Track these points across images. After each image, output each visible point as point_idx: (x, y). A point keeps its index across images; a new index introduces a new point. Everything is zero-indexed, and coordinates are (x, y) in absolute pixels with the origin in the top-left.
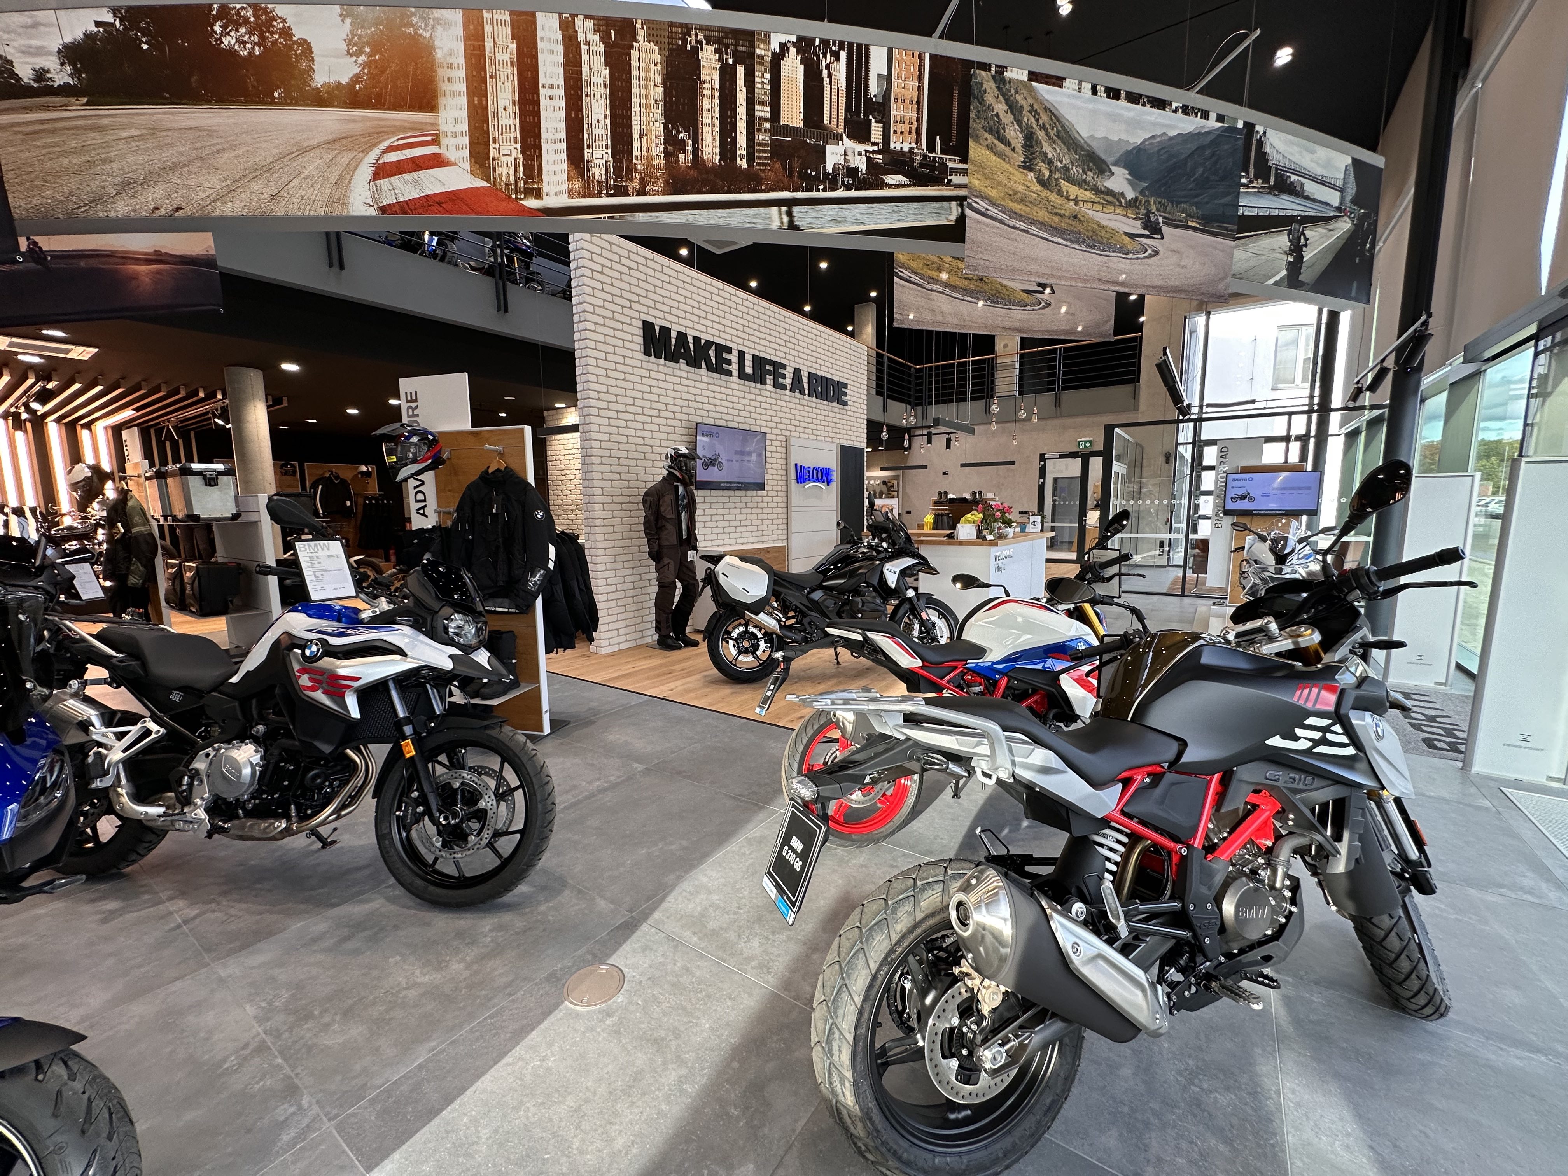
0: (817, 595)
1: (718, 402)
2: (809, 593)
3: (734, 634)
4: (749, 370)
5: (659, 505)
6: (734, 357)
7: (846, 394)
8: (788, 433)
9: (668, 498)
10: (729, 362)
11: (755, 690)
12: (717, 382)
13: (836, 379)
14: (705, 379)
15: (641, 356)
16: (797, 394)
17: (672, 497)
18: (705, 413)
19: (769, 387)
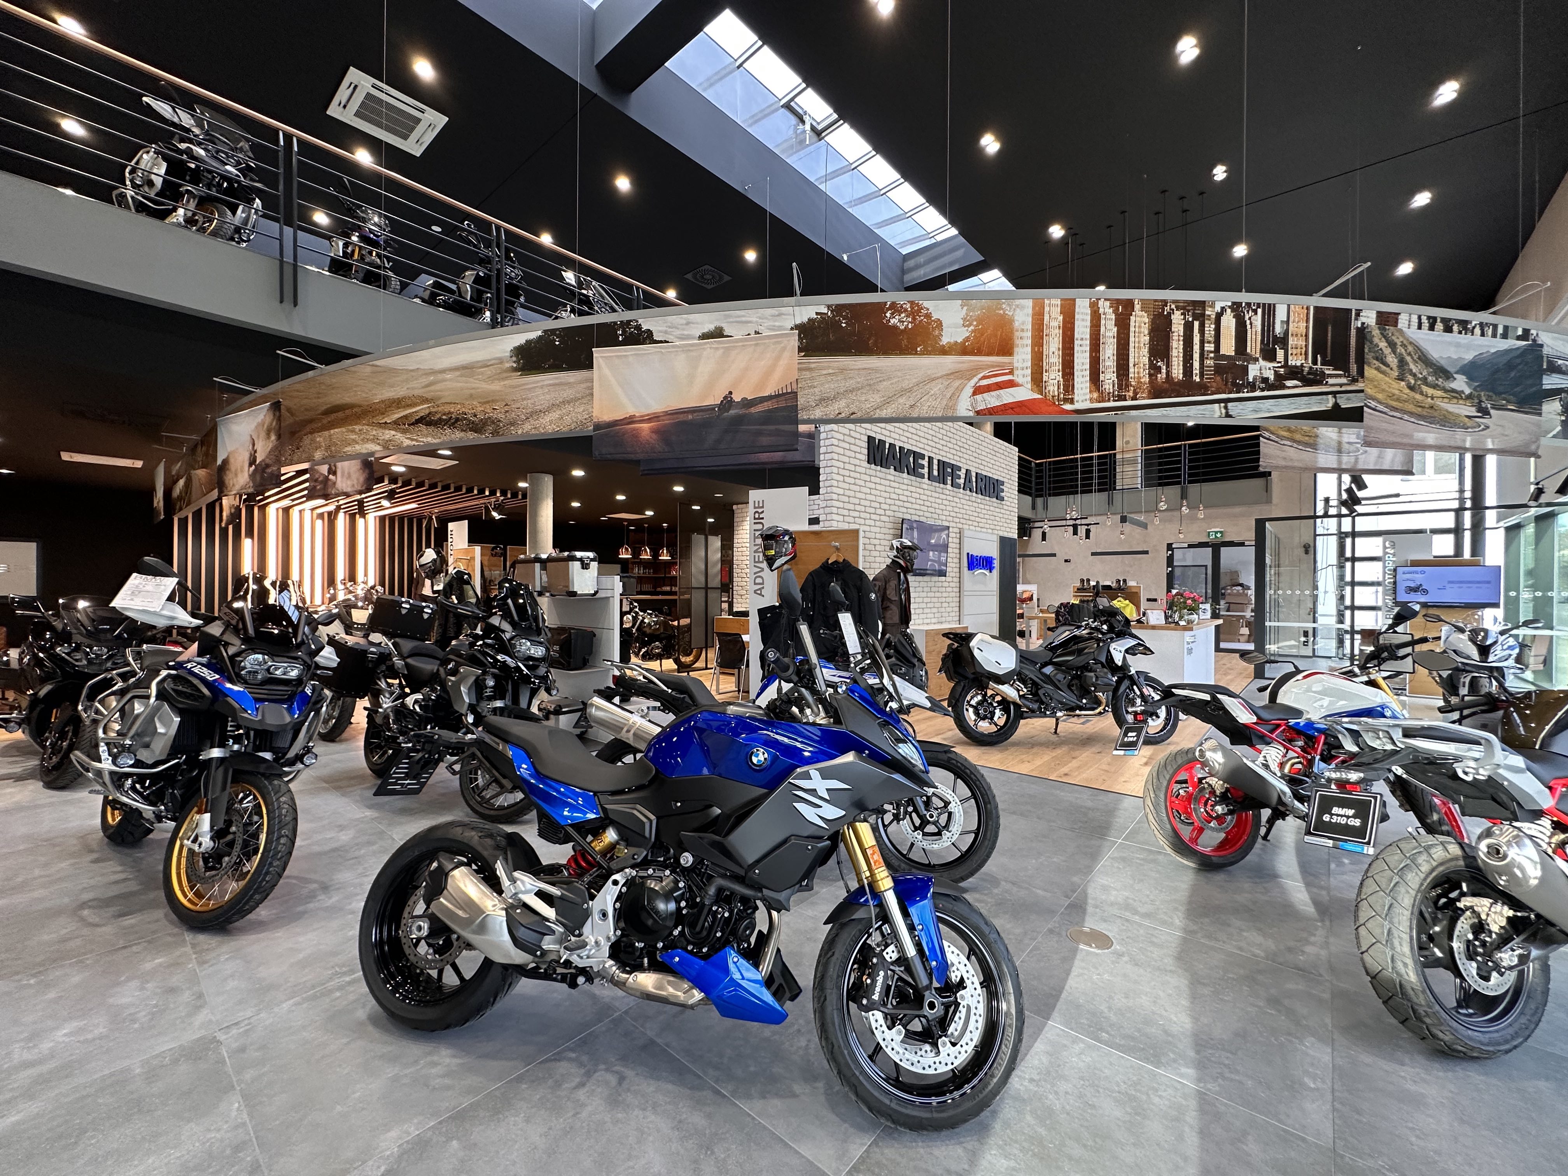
0: (1048, 670)
1: (914, 501)
2: (1041, 668)
3: (973, 702)
4: (935, 473)
5: (885, 589)
6: (925, 462)
7: (1003, 491)
8: (960, 526)
9: (893, 583)
10: (923, 467)
11: (1001, 751)
12: (914, 483)
13: (996, 477)
14: (906, 481)
15: (866, 464)
16: (968, 492)
17: (896, 582)
18: (905, 510)
19: (949, 487)
